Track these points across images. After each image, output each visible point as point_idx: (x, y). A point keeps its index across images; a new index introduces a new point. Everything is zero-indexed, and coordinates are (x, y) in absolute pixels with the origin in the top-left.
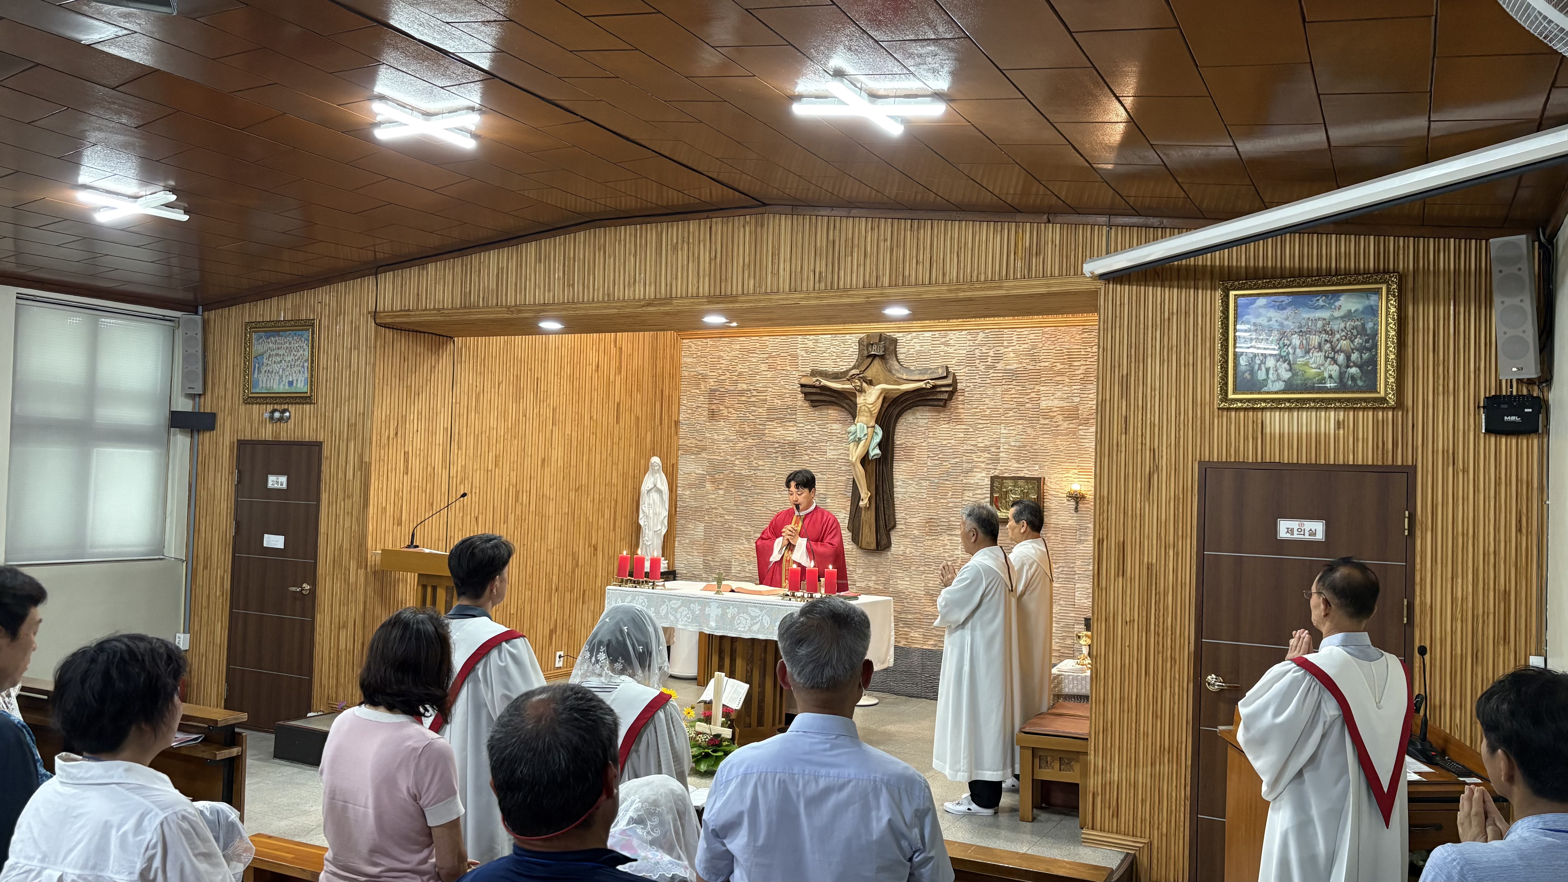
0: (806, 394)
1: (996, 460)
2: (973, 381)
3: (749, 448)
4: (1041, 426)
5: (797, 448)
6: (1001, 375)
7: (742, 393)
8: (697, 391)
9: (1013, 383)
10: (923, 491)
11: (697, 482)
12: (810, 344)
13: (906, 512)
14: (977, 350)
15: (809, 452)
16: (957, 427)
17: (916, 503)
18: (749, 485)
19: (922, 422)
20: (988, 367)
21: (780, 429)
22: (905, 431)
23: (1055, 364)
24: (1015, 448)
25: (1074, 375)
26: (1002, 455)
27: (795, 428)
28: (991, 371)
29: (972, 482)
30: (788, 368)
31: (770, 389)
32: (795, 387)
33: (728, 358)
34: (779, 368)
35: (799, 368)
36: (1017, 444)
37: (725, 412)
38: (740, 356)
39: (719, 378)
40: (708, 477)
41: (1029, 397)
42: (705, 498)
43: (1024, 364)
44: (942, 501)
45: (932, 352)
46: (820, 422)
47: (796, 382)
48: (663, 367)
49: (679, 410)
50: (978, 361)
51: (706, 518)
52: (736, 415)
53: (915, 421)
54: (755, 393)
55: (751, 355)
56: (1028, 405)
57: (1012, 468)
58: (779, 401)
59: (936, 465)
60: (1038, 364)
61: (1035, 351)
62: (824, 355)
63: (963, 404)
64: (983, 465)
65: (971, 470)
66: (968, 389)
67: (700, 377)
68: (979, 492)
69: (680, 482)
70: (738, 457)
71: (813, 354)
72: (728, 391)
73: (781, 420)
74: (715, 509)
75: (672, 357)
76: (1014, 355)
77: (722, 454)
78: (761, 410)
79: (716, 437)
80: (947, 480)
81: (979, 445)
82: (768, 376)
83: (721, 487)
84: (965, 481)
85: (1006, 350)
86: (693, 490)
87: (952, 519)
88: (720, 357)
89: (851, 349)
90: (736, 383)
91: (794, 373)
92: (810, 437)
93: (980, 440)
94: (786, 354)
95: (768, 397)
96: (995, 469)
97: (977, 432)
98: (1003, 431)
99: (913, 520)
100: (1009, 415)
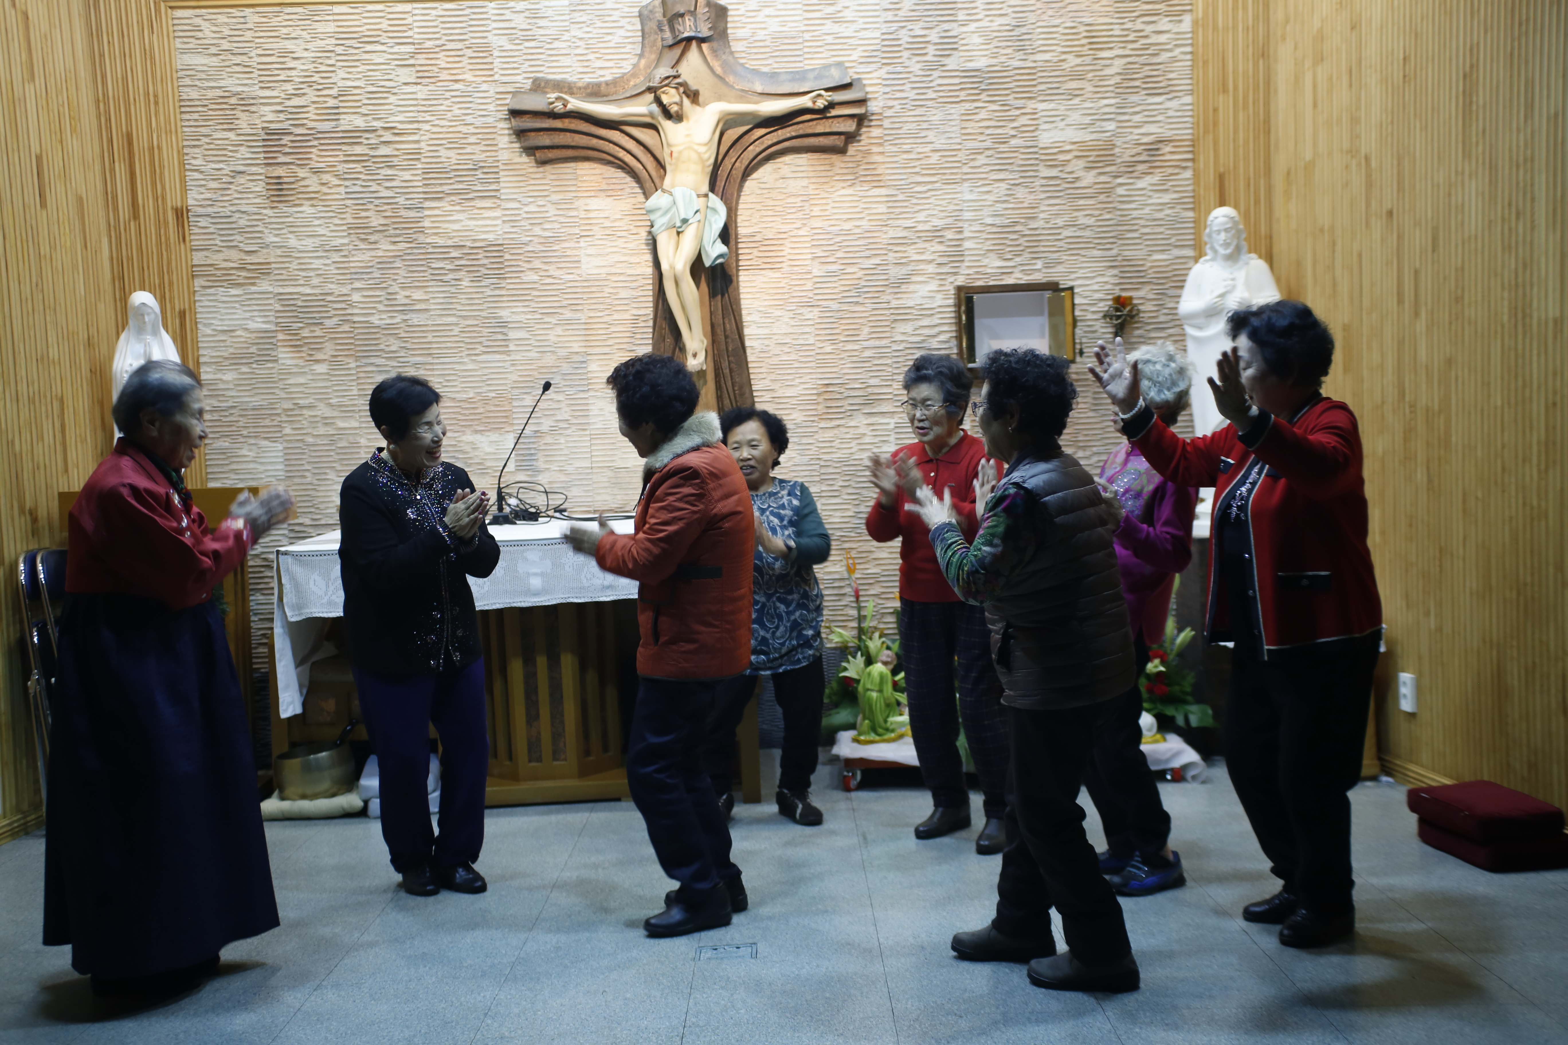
0: (520, 134)
1: (956, 256)
2: (899, 95)
3: (385, 265)
4: (1044, 182)
5: (507, 256)
6: (957, 81)
7: (353, 136)
8: (231, 135)
9: (983, 97)
10: (807, 330)
11: (253, 349)
12: (519, 21)
13: (773, 377)
14: (903, 32)
15: (537, 264)
16: (870, 193)
17: (793, 357)
18: (393, 348)
19: (795, 186)
20: (930, 68)
21: (460, 216)
22: (758, 207)
23: (1064, 57)
24: (995, 230)
25: (1103, 78)
26: (967, 244)
27: (497, 213)
28: (936, 74)
29: (911, 303)
30: (468, 77)
31: (426, 127)
32: (490, 120)
33: (306, 54)
34: (444, 76)
35: (496, 77)
36: (998, 221)
37: (313, 183)
38: (339, 50)
39: (288, 103)
40: (281, 336)
41: (1015, 124)
42: (280, 385)
43: (1003, 59)
44: (849, 347)
45: (807, 36)
46: (561, 196)
47: (491, 107)
48: (125, 78)
49: (183, 181)
50: (906, 54)
51: (287, 431)
52: (342, 190)
53: (780, 184)
54: (388, 137)
55: (369, 48)
56: (1013, 142)
57: (989, 271)
58: (451, 153)
59: (831, 274)
60: (1032, 57)
61: (1023, 30)
62: (556, 44)
63: (881, 144)
64: (931, 268)
65: (904, 281)
66: (889, 113)
67: (233, 101)
68: (926, 322)
69: (206, 354)
70: (357, 285)
71: (527, 44)
72: (317, 135)
73: (464, 197)
74: (310, 407)
75: (148, 55)
76: (980, 40)
77: (315, 281)
78: (407, 176)
79: (293, 242)
80: (857, 303)
81: (920, 227)
82: (419, 96)
83: (319, 356)
84: (895, 303)
85: (964, 29)
86: (245, 369)
87: (873, 382)
88: (285, 54)
89: (622, 32)
90: (334, 113)
91: (484, 87)
92: (537, 230)
93: (921, 217)
94: (459, 45)
95: (423, 145)
96: (955, 274)
97: (915, 201)
98: (968, 196)
99: (790, 392)
100: (977, 164)
